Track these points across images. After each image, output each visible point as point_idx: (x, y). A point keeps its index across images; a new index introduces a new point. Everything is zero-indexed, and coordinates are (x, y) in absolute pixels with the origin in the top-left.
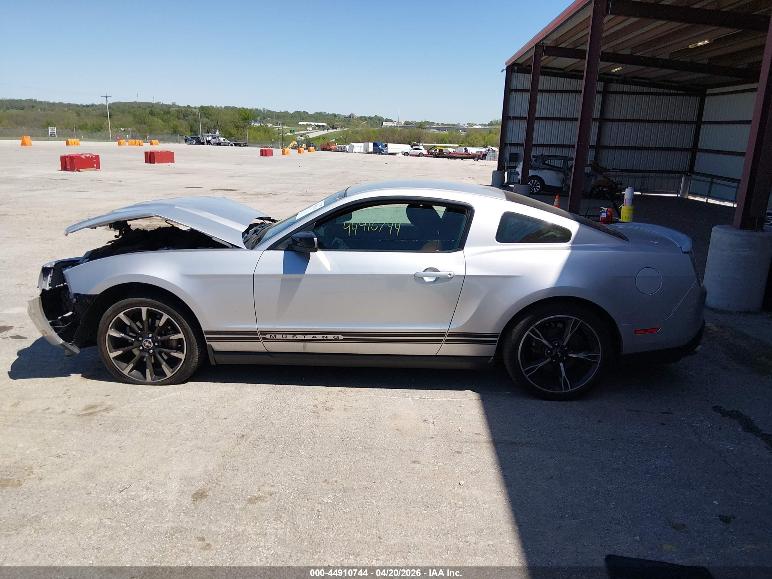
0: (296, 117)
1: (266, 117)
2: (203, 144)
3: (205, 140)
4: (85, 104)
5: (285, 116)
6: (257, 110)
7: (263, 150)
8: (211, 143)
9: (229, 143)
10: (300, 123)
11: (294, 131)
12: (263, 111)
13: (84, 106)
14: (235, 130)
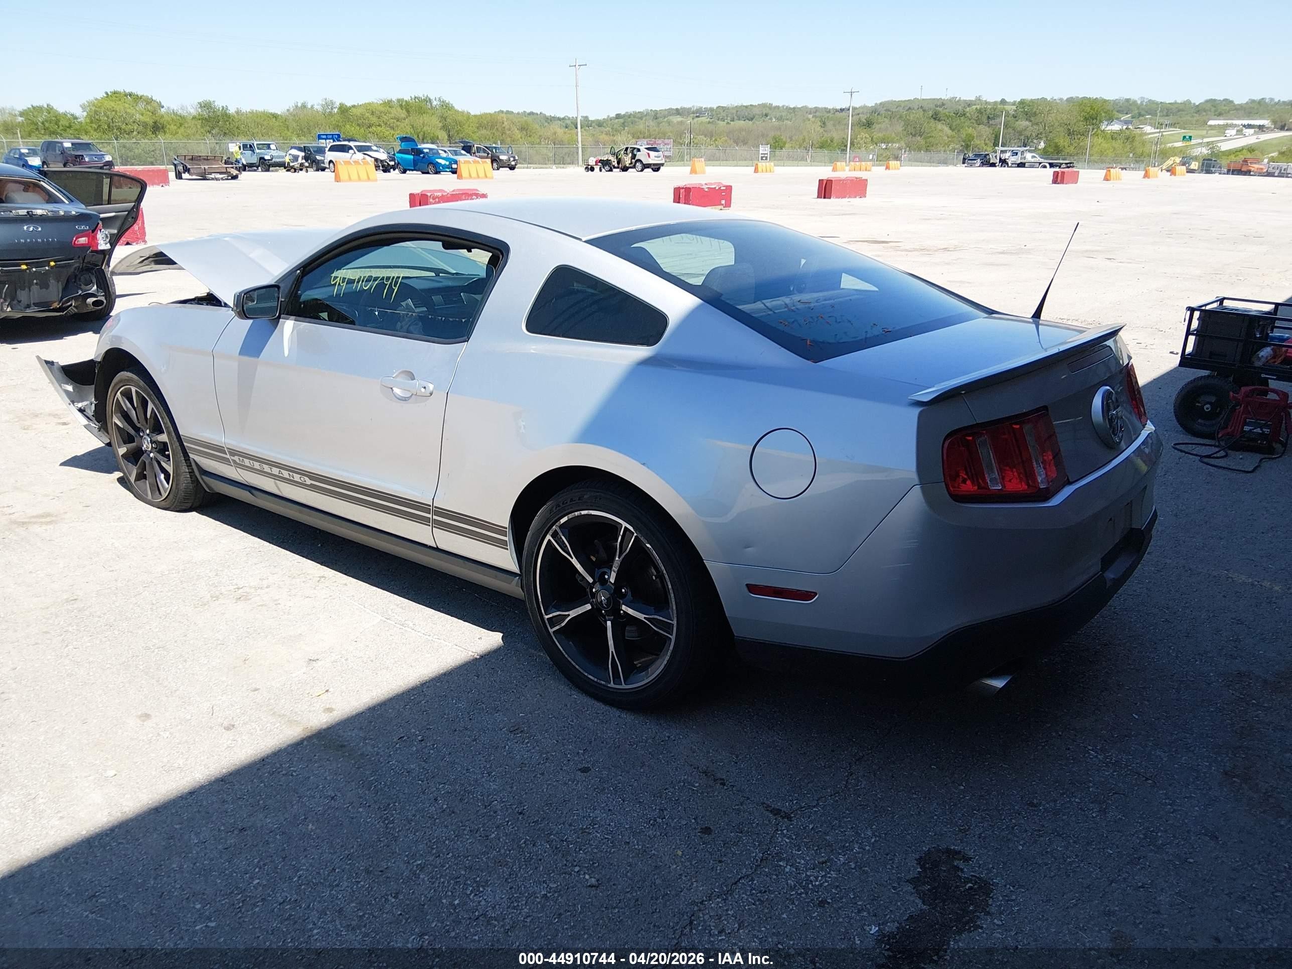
0: (1205, 111)
1: (1143, 113)
2: (993, 165)
3: (998, 158)
4: (838, 107)
5: (1183, 110)
6: (1128, 100)
7: (1058, 173)
8: (1008, 164)
9: (1040, 163)
10: (1211, 123)
11: (1190, 137)
12: (1139, 102)
13: (837, 111)
14: (1068, 139)
